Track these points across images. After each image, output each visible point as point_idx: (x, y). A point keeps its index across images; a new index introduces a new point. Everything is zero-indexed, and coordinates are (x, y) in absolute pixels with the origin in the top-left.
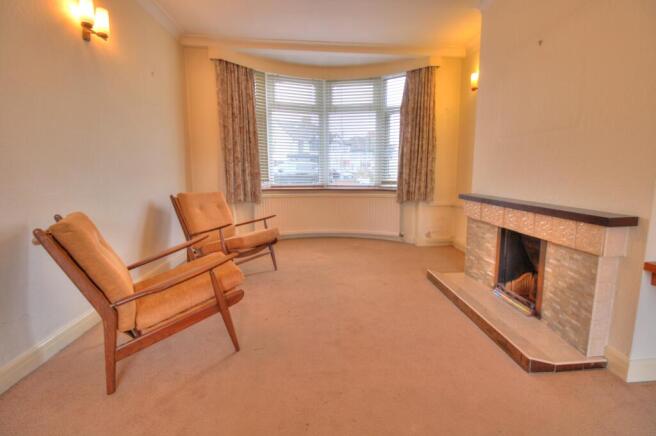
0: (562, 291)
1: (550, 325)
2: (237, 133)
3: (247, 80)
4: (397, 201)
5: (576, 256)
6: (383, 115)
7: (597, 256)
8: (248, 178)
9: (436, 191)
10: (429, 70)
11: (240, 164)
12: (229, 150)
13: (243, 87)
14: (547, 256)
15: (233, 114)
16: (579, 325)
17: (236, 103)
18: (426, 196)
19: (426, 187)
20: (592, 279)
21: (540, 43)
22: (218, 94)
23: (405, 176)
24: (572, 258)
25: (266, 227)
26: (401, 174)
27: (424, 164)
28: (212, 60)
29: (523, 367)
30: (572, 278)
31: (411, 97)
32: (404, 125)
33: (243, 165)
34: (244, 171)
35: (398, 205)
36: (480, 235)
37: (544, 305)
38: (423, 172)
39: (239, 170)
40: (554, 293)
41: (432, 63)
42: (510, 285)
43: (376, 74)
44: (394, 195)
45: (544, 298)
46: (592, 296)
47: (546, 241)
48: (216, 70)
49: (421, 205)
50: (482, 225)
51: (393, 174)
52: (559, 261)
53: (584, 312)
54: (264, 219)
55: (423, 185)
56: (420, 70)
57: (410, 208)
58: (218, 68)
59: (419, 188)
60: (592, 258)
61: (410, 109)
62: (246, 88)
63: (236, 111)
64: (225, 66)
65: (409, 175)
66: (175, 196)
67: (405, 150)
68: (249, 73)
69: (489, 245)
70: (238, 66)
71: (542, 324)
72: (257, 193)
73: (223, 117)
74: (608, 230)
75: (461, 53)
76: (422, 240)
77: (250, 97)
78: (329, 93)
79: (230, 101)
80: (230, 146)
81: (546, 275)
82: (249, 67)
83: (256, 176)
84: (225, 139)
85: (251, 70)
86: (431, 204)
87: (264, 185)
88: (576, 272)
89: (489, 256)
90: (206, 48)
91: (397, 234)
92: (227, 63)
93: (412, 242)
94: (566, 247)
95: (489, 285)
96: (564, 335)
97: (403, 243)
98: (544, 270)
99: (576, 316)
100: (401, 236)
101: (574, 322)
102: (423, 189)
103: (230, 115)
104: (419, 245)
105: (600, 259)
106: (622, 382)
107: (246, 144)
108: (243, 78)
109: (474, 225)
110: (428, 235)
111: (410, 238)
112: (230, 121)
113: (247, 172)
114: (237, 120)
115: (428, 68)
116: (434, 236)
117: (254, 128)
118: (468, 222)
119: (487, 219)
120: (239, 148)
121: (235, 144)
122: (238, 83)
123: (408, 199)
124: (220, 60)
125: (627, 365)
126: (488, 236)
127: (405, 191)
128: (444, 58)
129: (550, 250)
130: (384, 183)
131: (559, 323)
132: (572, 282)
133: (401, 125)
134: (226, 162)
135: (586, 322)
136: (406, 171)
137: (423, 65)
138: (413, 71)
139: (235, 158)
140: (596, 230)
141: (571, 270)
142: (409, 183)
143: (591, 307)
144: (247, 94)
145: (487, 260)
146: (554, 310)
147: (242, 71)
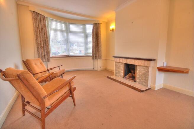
0: (141, 75)
1: (139, 83)
2: (41, 38)
3: (43, 20)
4: (92, 59)
5: (144, 68)
6: (86, 35)
7: (149, 67)
8: (46, 53)
9: (102, 56)
10: (99, 24)
11: (43, 49)
12: (39, 44)
14: (137, 68)
15: (39, 31)
16: (146, 81)
17: (40, 27)
18: (100, 57)
19: (100, 55)
20: (148, 72)
21: (132, 22)
22: (33, 23)
23: (94, 52)
24: (143, 68)
25: (60, 69)
26: (93, 51)
27: (99, 48)
28: (30, 11)
29: (140, 92)
30: (143, 72)
31: (95, 31)
32: (93, 38)
33: (44, 49)
34: (44, 51)
35: (92, 60)
36: (119, 66)
37: (137, 79)
38: (99, 51)
39: (42, 50)
40: (139, 76)
41: (100, 23)
42: (127, 76)
43: (84, 23)
44: (91, 57)
45: (137, 77)
46: (148, 75)
47: (137, 65)
48: (32, 15)
49: (99, 60)
50: (119, 63)
51: (90, 52)
52: (140, 69)
53: (147, 79)
54: (59, 67)
55: (99, 54)
56: (97, 24)
57: (96, 61)
58: (33, 14)
59: (98, 55)
60: (148, 67)
61: (95, 34)
62: (43, 22)
63: (40, 30)
64: (36, 14)
65: (95, 52)
66: (25, 60)
67: (94, 45)
68: (44, 17)
69: (121, 68)
70: (40, 14)
71: (137, 83)
72: (49, 58)
73: (36, 32)
74: (151, 62)
75: (106, 21)
76: (99, 69)
77: (45, 26)
78: (69, 27)
79: (38, 26)
80: (39, 42)
81: (137, 73)
82: (44, 15)
83: (48, 52)
84: (37, 39)
86: (101, 59)
87: (51, 56)
88: (144, 71)
89: (122, 70)
90: (28, 6)
91: (92, 68)
92: (36, 12)
93: (96, 70)
94: (142, 66)
95: (122, 77)
96: (142, 84)
97: (94, 70)
98: (136, 72)
99: (145, 80)
100: (94, 68)
101: (145, 81)
102: (99, 56)
103: (38, 31)
104: (98, 70)
105: (150, 67)
106: (154, 90)
107: (44, 41)
108: (42, 19)
109: (117, 64)
110: (101, 67)
111: (96, 69)
112: (38, 33)
113: (45, 51)
114: (41, 33)
115: (99, 23)
116: (102, 68)
117: (47, 36)
118: (115, 63)
119: (121, 62)
120: (42, 43)
121: (41, 41)
123: (95, 58)
124: (34, 11)
125: (155, 87)
126: (121, 66)
127: (94, 56)
128: (103, 21)
129: (138, 67)
130: (87, 54)
131: (141, 82)
132: (144, 73)
133: (92, 38)
134: (38, 48)
135: (147, 81)
136: (94, 51)
137: (98, 23)
138: (95, 24)
139: (41, 46)
140: (148, 62)
141: (143, 70)
142: (95, 54)
143: (148, 77)
144: (44, 25)
145: (121, 71)
146: (140, 80)
147: (42, 17)
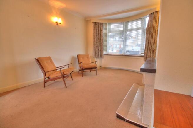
3: (101, 26)
6: (144, 30)
8: (99, 51)
10: (156, 12)
13: (99, 28)
17: (97, 32)
34: (98, 49)
41: (157, 10)
43: (140, 17)
44: (143, 58)
56: (153, 13)
62: (100, 28)
63: (97, 34)
64: (95, 23)
65: (147, 51)
66: (78, 55)
67: (147, 42)
70: (98, 23)
72: (102, 55)
73: (94, 36)
80: (95, 43)
83: (102, 51)
85: (102, 23)
90: (90, 20)
107: (100, 42)
112: (96, 37)
113: (99, 50)
120: (97, 44)
122: (98, 27)
124: (94, 22)
127: (145, 57)
130: (142, 54)
134: (94, 47)
138: (152, 14)
139: (96, 46)
142: (147, 54)
144: (101, 30)
147: (100, 24)
